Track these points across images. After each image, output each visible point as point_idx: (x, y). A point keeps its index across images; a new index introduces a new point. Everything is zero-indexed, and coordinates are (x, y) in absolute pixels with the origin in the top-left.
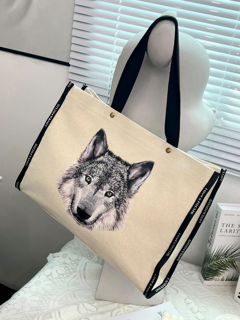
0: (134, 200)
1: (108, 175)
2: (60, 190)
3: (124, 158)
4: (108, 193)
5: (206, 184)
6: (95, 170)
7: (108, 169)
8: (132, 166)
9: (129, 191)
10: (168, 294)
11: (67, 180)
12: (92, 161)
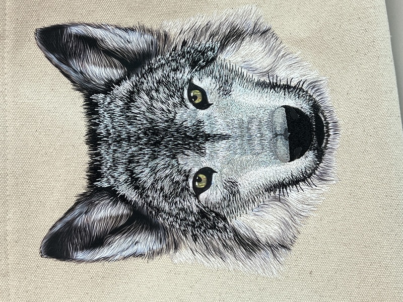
1: (154, 137)
4: (197, 102)
7: (141, 149)
8: (86, 89)
9: (152, 49)
11: (248, 239)
12: (151, 212)
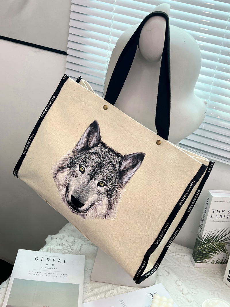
0: (125, 190)
1: (101, 165)
2: (55, 179)
3: (116, 149)
4: (101, 183)
5: (194, 176)
6: (88, 161)
7: (100, 160)
8: (124, 158)
9: (121, 181)
10: (160, 276)
11: (62, 170)
12: (85, 152)
